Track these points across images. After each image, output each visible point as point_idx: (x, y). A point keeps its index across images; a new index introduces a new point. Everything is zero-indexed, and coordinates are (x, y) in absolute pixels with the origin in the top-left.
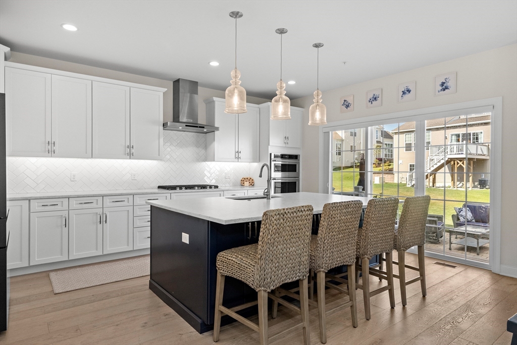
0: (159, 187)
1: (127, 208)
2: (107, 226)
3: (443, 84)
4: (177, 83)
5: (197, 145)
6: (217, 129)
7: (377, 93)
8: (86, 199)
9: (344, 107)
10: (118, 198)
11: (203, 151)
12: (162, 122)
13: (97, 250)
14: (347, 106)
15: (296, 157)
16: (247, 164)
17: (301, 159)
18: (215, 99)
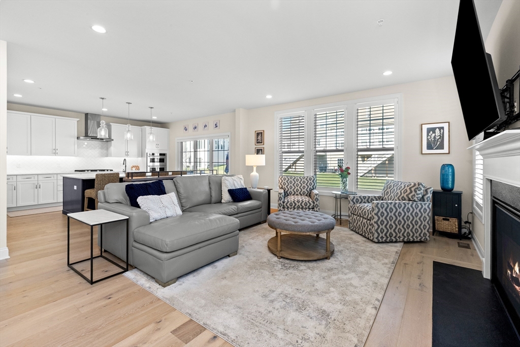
0: (75, 171)
1: (53, 181)
2: (41, 190)
3: (216, 124)
4: (87, 115)
5: (102, 148)
6: (113, 140)
7: (196, 125)
8: (28, 176)
9: (185, 130)
10: (48, 176)
11: (105, 151)
12: (76, 136)
13: (34, 201)
14: (186, 130)
15: (164, 155)
16: (136, 158)
17: (168, 156)
18: (111, 124)
